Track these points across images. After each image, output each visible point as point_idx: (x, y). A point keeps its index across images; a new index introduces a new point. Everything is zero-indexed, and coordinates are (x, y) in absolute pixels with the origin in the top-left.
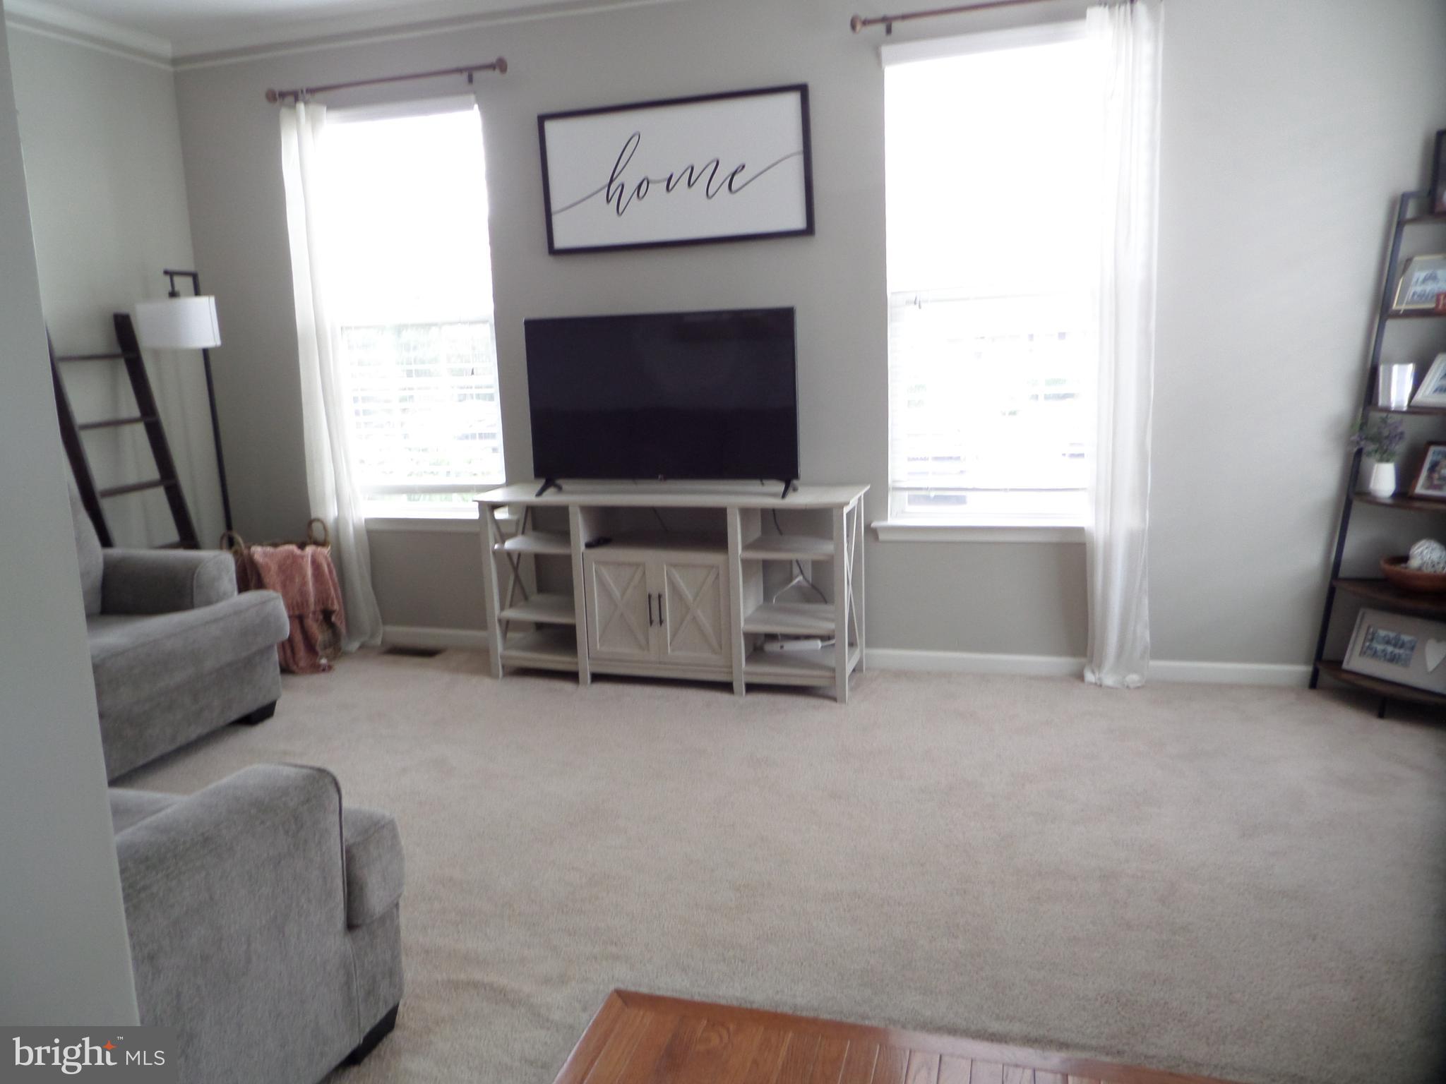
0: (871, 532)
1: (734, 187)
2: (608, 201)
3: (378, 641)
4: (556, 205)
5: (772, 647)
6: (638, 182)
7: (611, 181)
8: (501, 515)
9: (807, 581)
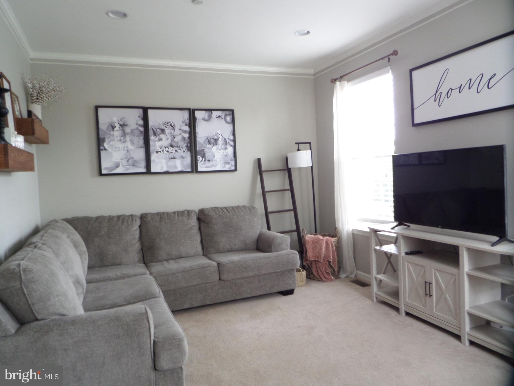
1: (490, 86)
2: (435, 101)
3: (353, 276)
4: (415, 106)
5: (494, 325)
6: (448, 90)
7: (437, 92)
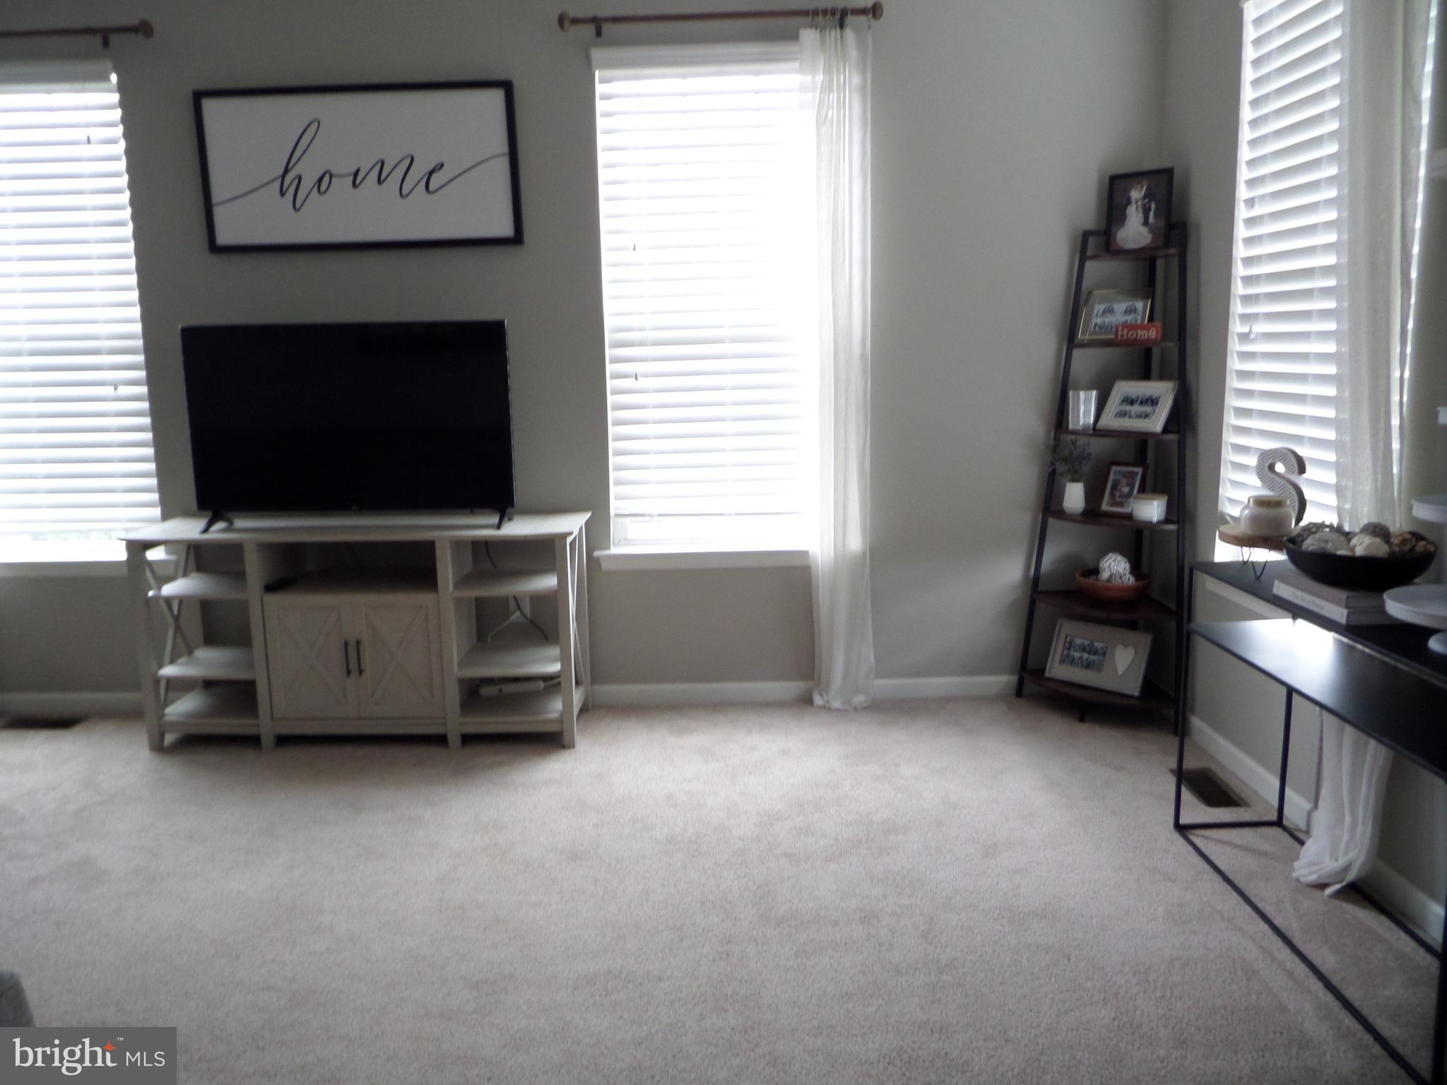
0: (593, 563)
1: (432, 187)
2: (282, 194)
4: (217, 195)
5: (487, 691)
6: (319, 176)
7: (286, 171)
8: (154, 555)
9: (527, 618)
